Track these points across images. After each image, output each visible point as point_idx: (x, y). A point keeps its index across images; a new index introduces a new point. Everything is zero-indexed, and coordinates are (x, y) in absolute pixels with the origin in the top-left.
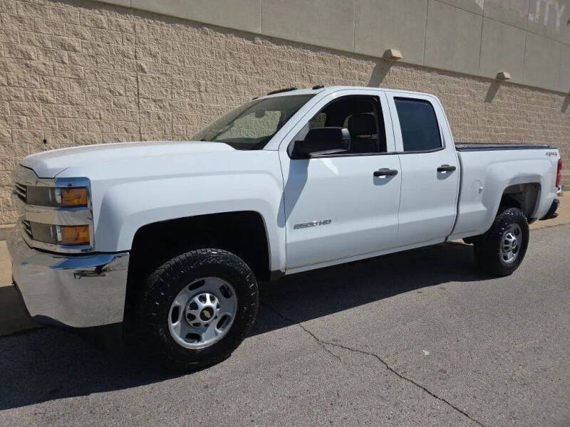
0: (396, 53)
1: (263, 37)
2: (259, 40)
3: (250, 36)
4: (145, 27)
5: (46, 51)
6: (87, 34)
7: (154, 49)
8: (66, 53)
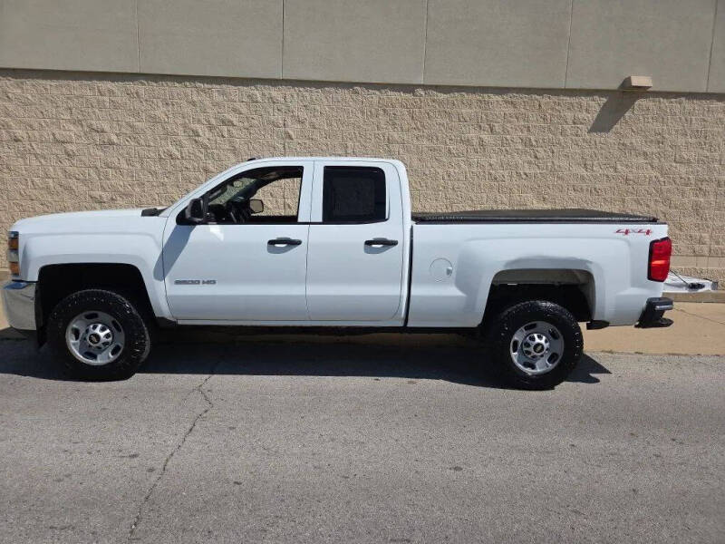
0: (637, 81)
1: (425, 87)
2: (420, 92)
3: (409, 88)
4: (295, 96)
5: (211, 128)
6: (244, 110)
7: (303, 115)
8: (225, 128)
